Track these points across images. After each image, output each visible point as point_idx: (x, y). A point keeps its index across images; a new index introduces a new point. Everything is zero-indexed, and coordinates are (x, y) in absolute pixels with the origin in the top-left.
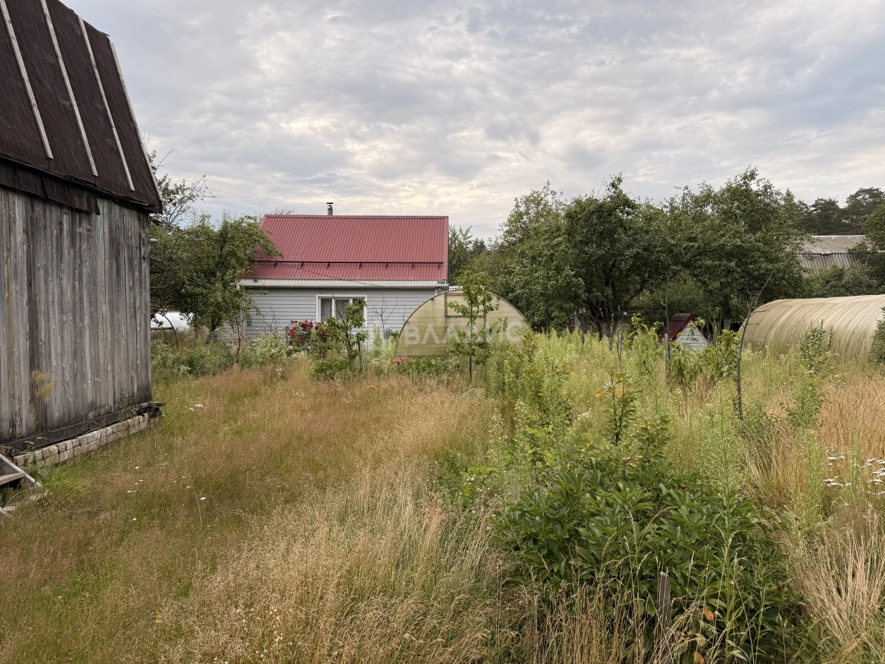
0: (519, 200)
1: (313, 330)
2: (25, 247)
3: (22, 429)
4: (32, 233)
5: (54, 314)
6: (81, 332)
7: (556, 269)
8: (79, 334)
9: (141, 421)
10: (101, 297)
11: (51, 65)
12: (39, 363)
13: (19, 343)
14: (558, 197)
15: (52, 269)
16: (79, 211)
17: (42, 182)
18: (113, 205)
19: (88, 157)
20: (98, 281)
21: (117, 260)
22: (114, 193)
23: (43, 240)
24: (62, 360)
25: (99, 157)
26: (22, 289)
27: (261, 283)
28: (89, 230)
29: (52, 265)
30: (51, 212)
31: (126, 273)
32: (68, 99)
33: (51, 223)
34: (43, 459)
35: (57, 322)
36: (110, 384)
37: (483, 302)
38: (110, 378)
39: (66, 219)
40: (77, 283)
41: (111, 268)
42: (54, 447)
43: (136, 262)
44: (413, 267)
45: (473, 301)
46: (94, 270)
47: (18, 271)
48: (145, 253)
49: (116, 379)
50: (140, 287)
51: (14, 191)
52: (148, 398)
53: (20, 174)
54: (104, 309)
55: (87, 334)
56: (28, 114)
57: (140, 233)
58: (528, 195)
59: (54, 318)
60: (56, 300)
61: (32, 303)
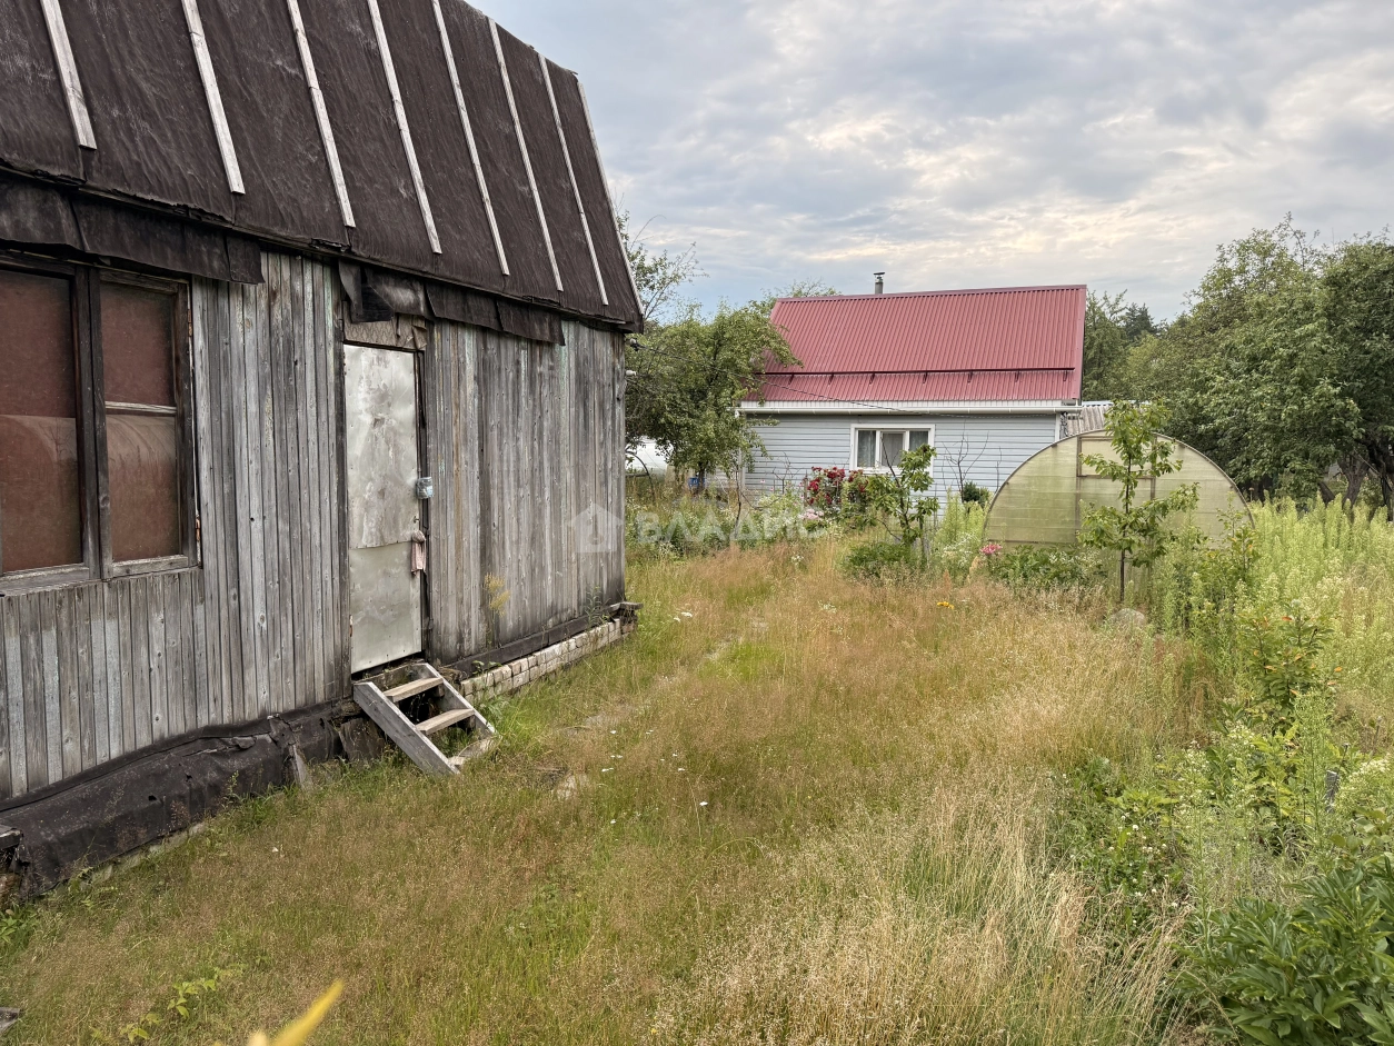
0: (1227, 249)
1: (846, 485)
2: (476, 401)
3: (470, 645)
4: (485, 380)
5: (509, 488)
6: (540, 510)
7: (1299, 383)
8: (537, 513)
9: (609, 630)
10: (564, 460)
11: (506, 137)
12: (491, 555)
13: (468, 530)
14: (1308, 241)
15: (508, 427)
16: (540, 343)
17: (496, 308)
18: (581, 327)
19: (550, 265)
20: (562, 438)
21: (585, 405)
22: (583, 312)
23: (496, 387)
24: (518, 549)
25: (565, 263)
26: (472, 458)
27: (770, 407)
28: (551, 368)
29: (507, 422)
30: (506, 348)
31: (595, 423)
32: (527, 182)
33: (507, 363)
34: (495, 685)
35: (513, 499)
36: (575, 579)
37: (1153, 458)
38: (574, 572)
39: (524, 356)
40: (536, 443)
41: (577, 417)
42: (506, 669)
43: (608, 406)
44: (1017, 377)
45: (1132, 454)
46: (557, 424)
47: (469, 434)
48: (620, 392)
49: (582, 573)
50: (613, 441)
51: (464, 325)
52: (619, 595)
53: (472, 302)
54: (568, 475)
55: (547, 511)
56: (480, 214)
57: (614, 363)
58: (1245, 238)
59: (509, 493)
60: (512, 469)
61: (484, 475)
